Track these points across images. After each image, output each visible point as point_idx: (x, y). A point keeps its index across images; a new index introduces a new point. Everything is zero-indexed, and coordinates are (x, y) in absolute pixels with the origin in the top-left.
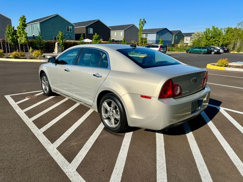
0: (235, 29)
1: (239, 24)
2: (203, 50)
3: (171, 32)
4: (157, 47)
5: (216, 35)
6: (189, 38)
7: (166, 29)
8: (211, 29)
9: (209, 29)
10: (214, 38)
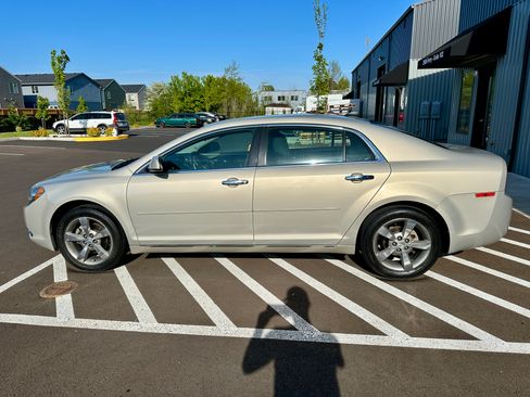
0: (224, 79)
1: (227, 71)
2: (189, 120)
3: (96, 83)
4: (109, 116)
5: (194, 90)
6: (134, 96)
7: (83, 74)
8: (181, 78)
9: (176, 78)
10: (190, 96)
